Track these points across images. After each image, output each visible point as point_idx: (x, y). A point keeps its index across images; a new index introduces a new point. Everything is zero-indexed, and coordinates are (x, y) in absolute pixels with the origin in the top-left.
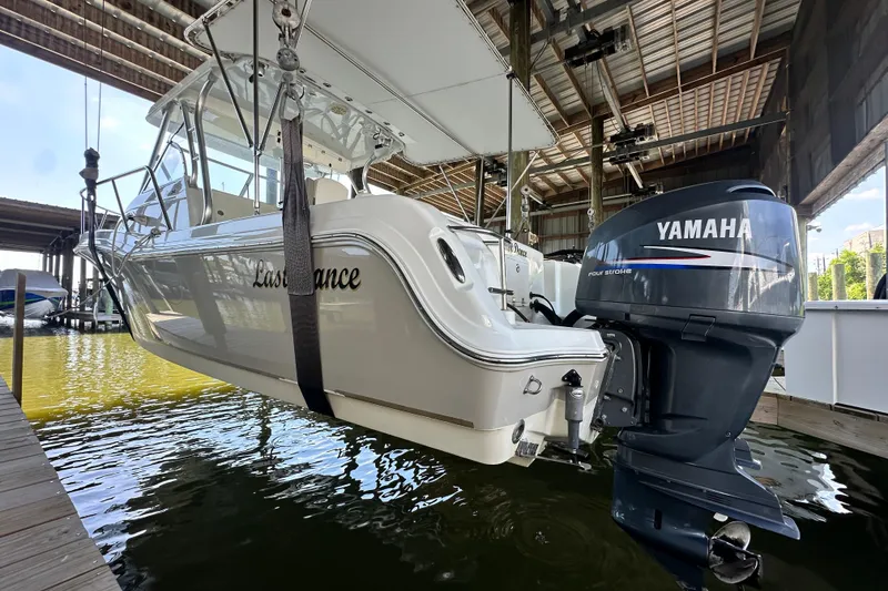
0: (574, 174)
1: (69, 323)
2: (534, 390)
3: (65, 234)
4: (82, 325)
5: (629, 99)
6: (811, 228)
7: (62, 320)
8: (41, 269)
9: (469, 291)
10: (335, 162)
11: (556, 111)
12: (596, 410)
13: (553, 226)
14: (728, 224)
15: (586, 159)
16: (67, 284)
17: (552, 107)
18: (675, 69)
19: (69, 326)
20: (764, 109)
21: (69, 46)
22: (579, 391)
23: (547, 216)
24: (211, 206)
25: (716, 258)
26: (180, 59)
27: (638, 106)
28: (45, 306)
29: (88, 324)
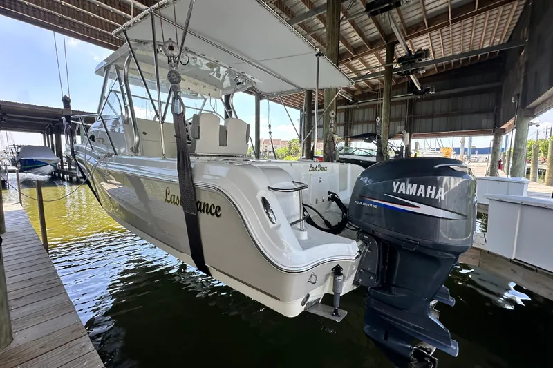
0: (375, 81)
1: (63, 177)
2: (314, 281)
3: (54, 123)
4: (71, 178)
5: (413, 30)
6: (532, 124)
7: (59, 175)
8: (43, 145)
9: (278, 230)
10: (212, 92)
11: (361, 40)
12: (355, 277)
13: (359, 115)
14: (431, 190)
15: (382, 73)
16: (60, 154)
17: (358, 37)
18: (447, 7)
19: (63, 179)
20: (513, 32)
21: (42, 13)
22: (341, 278)
23: (355, 108)
24: (139, 136)
25: (423, 209)
26: (110, 17)
27: (419, 34)
28: (49, 168)
29: (74, 178)
